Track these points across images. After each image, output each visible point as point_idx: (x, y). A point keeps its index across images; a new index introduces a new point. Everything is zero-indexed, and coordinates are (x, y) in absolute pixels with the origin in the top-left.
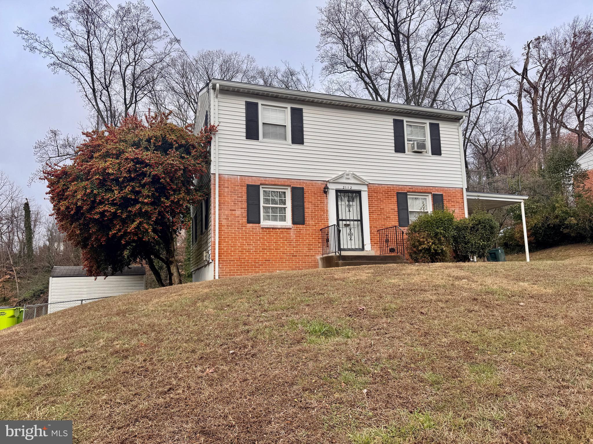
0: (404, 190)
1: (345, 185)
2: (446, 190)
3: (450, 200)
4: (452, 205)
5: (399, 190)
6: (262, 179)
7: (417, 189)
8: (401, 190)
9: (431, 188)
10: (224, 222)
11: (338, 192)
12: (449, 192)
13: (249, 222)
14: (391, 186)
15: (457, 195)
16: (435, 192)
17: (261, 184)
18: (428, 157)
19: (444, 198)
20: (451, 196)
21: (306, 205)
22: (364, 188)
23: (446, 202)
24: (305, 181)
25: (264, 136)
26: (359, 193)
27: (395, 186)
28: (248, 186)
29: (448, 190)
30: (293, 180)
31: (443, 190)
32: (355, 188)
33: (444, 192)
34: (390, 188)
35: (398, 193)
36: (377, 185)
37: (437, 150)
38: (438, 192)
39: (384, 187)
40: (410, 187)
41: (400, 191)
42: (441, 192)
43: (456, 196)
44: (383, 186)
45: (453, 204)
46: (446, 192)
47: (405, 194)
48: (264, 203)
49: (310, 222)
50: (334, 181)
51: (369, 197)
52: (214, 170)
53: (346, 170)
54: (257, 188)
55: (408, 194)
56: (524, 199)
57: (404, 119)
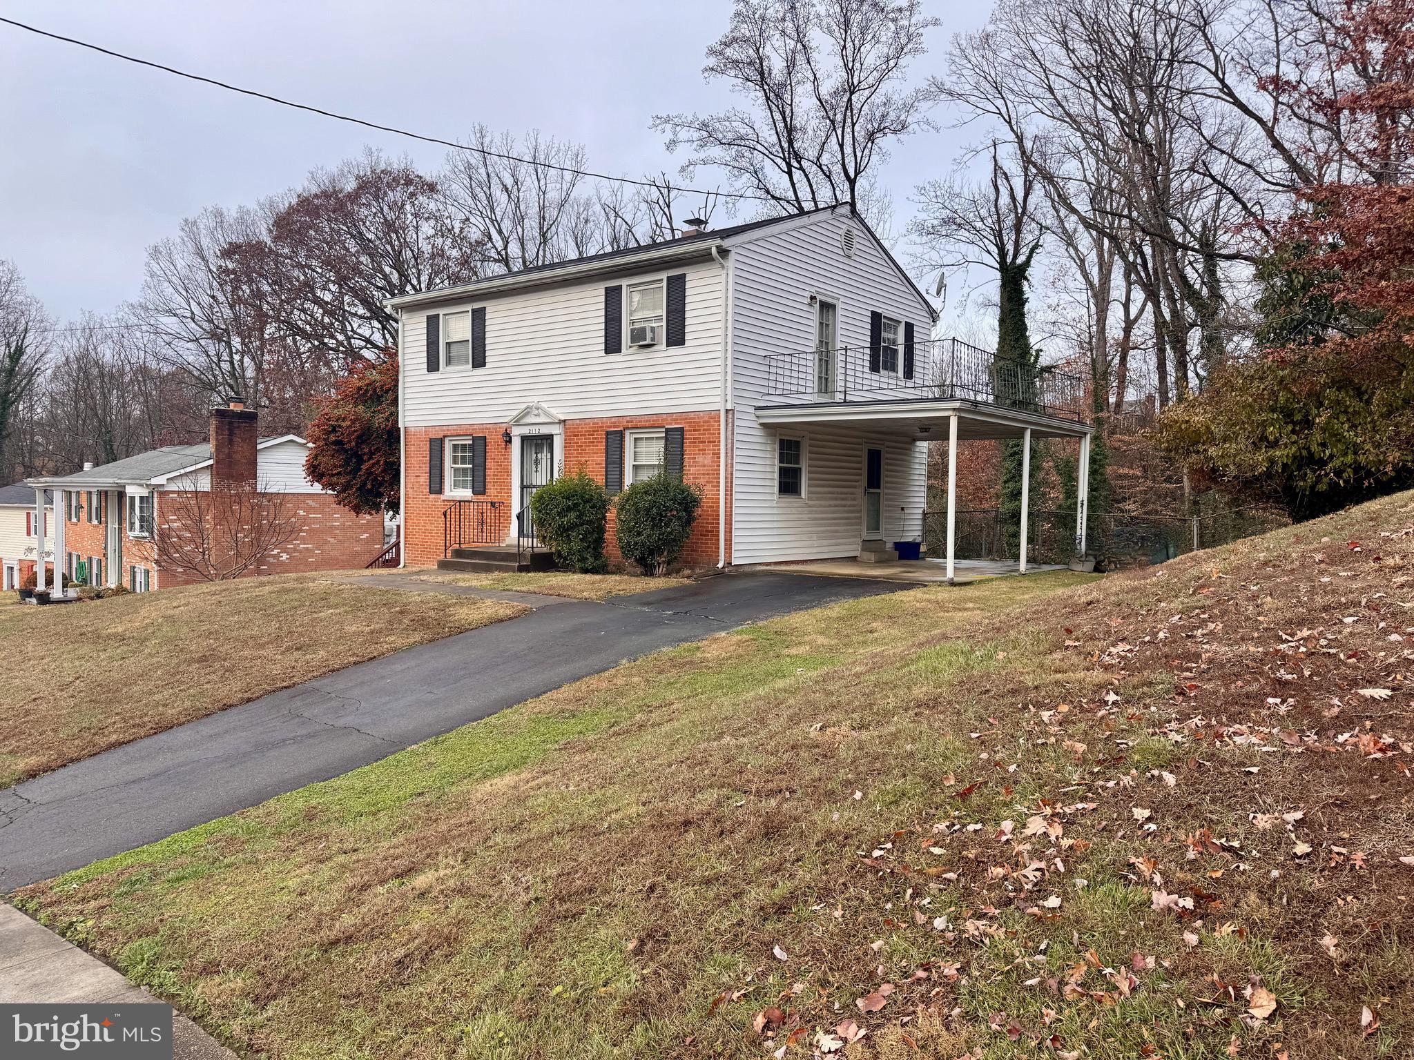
0: (619, 426)
1: (531, 427)
2: (691, 418)
3: (697, 438)
4: (699, 450)
5: (611, 427)
6: (445, 428)
7: (640, 421)
8: (615, 427)
9: (665, 416)
10: (411, 492)
11: (525, 439)
12: (697, 422)
13: (431, 492)
14: (599, 421)
15: (712, 426)
16: (671, 424)
17: (444, 437)
18: (664, 355)
19: (687, 435)
20: (699, 430)
21: (489, 464)
22: (556, 430)
23: (690, 443)
24: (488, 426)
25: (449, 362)
26: (549, 438)
27: (605, 420)
28: (431, 440)
29: (695, 418)
30: (475, 427)
31: (686, 419)
32: (545, 430)
33: (687, 423)
34: (598, 423)
35: (607, 433)
36: (578, 422)
37: (676, 337)
38: (676, 423)
39: (589, 424)
40: (628, 419)
41: (612, 429)
42: (680, 423)
43: (709, 430)
44: (587, 421)
45: (701, 446)
46: (690, 422)
47: (621, 435)
48: (455, 462)
49: (492, 490)
50: (517, 422)
51: (567, 444)
52: (400, 425)
53: (536, 399)
54: (441, 441)
55: (627, 433)
56: (954, 409)
57: (624, 282)
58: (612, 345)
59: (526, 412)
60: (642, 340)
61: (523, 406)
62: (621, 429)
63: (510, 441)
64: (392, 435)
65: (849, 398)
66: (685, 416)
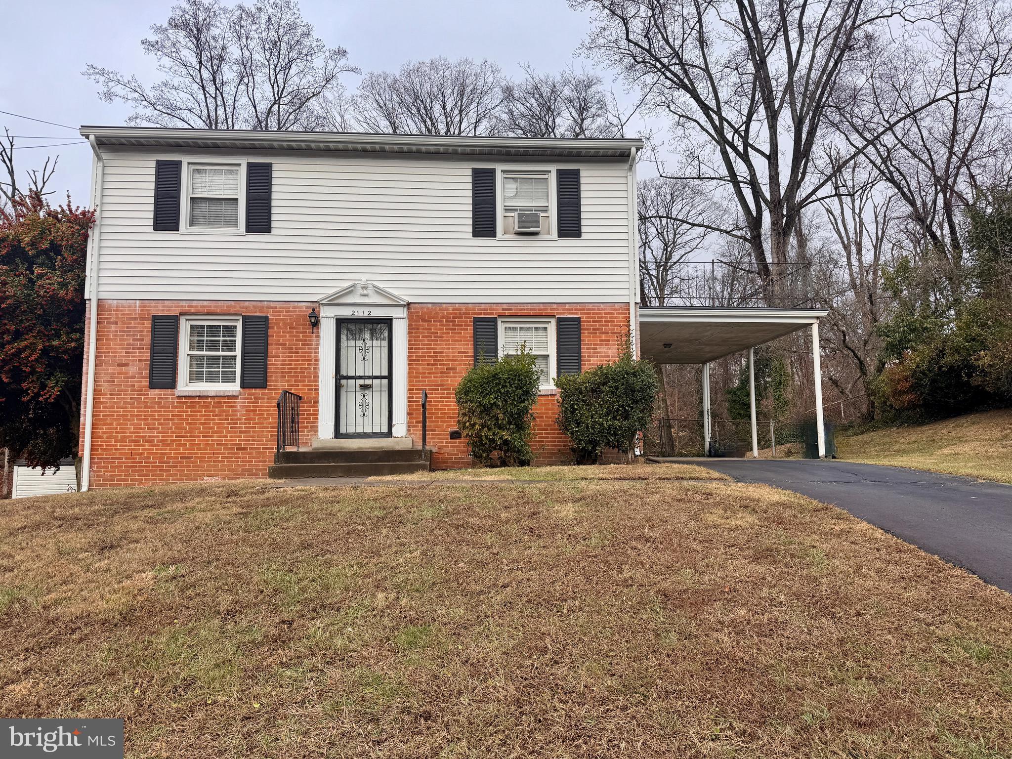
0: (492, 313)
1: (356, 309)
2: (589, 309)
3: (598, 329)
4: (601, 341)
5: (480, 314)
6: (184, 303)
7: (522, 310)
8: (485, 314)
9: (555, 306)
10: (105, 387)
11: (341, 323)
12: (597, 314)
13: (152, 386)
14: (462, 306)
15: (615, 318)
16: (563, 314)
17: (181, 314)
18: (553, 244)
19: (584, 325)
20: (600, 321)
21: (272, 350)
22: (396, 313)
23: (588, 333)
24: (272, 304)
25: (193, 222)
26: (388, 322)
27: (470, 306)
28: (155, 319)
29: (594, 309)
30: (247, 304)
31: (583, 309)
32: (377, 313)
33: (585, 314)
34: (460, 309)
35: (476, 320)
36: (430, 306)
37: (570, 228)
38: (569, 314)
39: (447, 309)
40: (505, 306)
41: (482, 316)
42: (576, 314)
43: (613, 321)
44: (444, 306)
45: (603, 337)
46: (589, 313)
47: (492, 323)
48: (191, 348)
49: (279, 383)
50: (332, 302)
51: (412, 330)
52: (89, 292)
53: (364, 277)
54: (173, 321)
55: (499, 321)
56: (818, 318)
58: (483, 229)
59: (350, 291)
61: (345, 284)
62: (495, 316)
63: (316, 324)
64: (79, 307)
66: (581, 307)
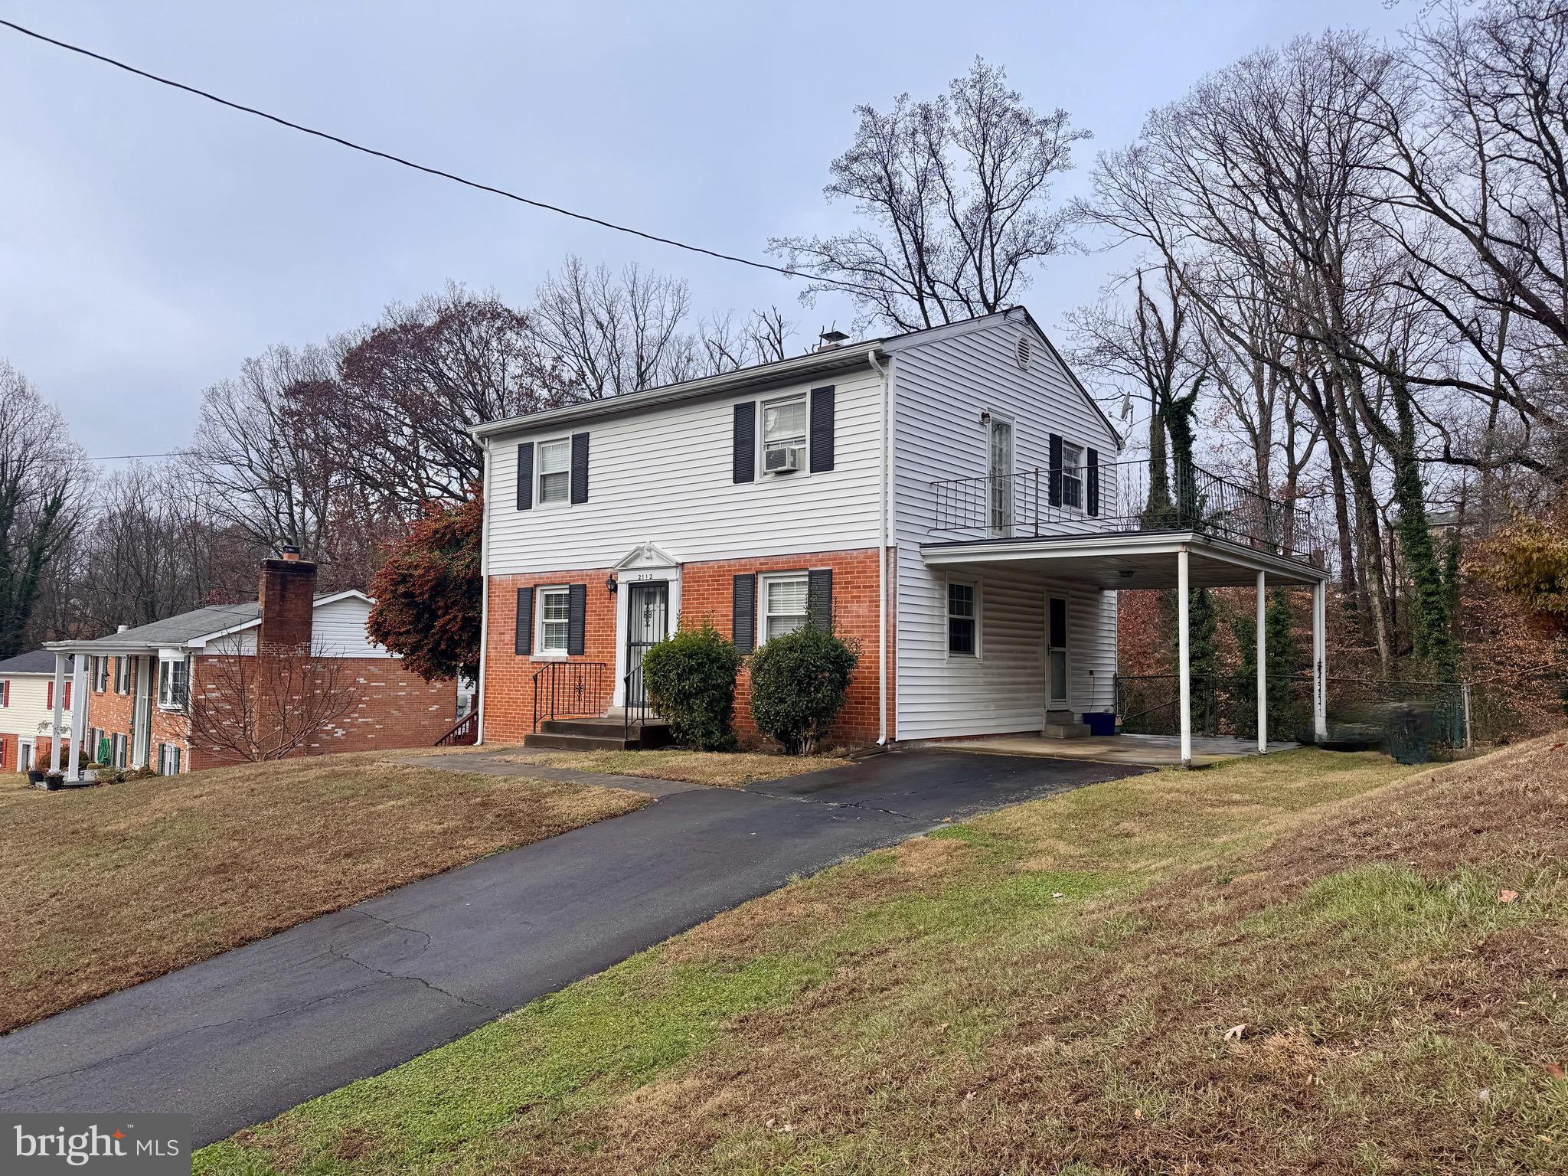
0: (750, 570)
1: (641, 573)
2: (841, 558)
3: (850, 583)
4: (853, 597)
5: (740, 570)
6: (536, 576)
7: (778, 563)
8: (745, 570)
9: (808, 556)
10: (493, 653)
11: (633, 587)
12: (849, 563)
13: (517, 653)
14: (725, 563)
15: (869, 567)
16: (816, 565)
17: (536, 586)
18: (807, 482)
19: (836, 578)
20: (852, 573)
21: (588, 619)
22: (672, 575)
23: (840, 588)
24: (589, 572)
25: (543, 498)
26: (664, 584)
27: (732, 562)
28: (519, 590)
29: (846, 558)
30: (573, 573)
31: (835, 559)
32: (658, 576)
33: (837, 564)
34: (724, 566)
35: (736, 577)
36: (699, 565)
37: (823, 460)
38: (822, 565)
39: (713, 567)
40: (762, 560)
41: (742, 573)
42: (828, 565)
43: (865, 572)
44: (711, 564)
45: (855, 592)
46: (841, 564)
47: (753, 580)
48: (547, 616)
49: (591, 649)
50: (625, 566)
51: (685, 592)
52: (483, 573)
53: (647, 539)
54: (532, 591)
55: (760, 578)
56: (1184, 544)
57: (758, 399)
58: (743, 472)
59: (636, 555)
60: (780, 465)
61: (633, 548)
62: (754, 572)
63: (615, 590)
64: (473, 585)
65: (1041, 532)
66: (834, 556)
